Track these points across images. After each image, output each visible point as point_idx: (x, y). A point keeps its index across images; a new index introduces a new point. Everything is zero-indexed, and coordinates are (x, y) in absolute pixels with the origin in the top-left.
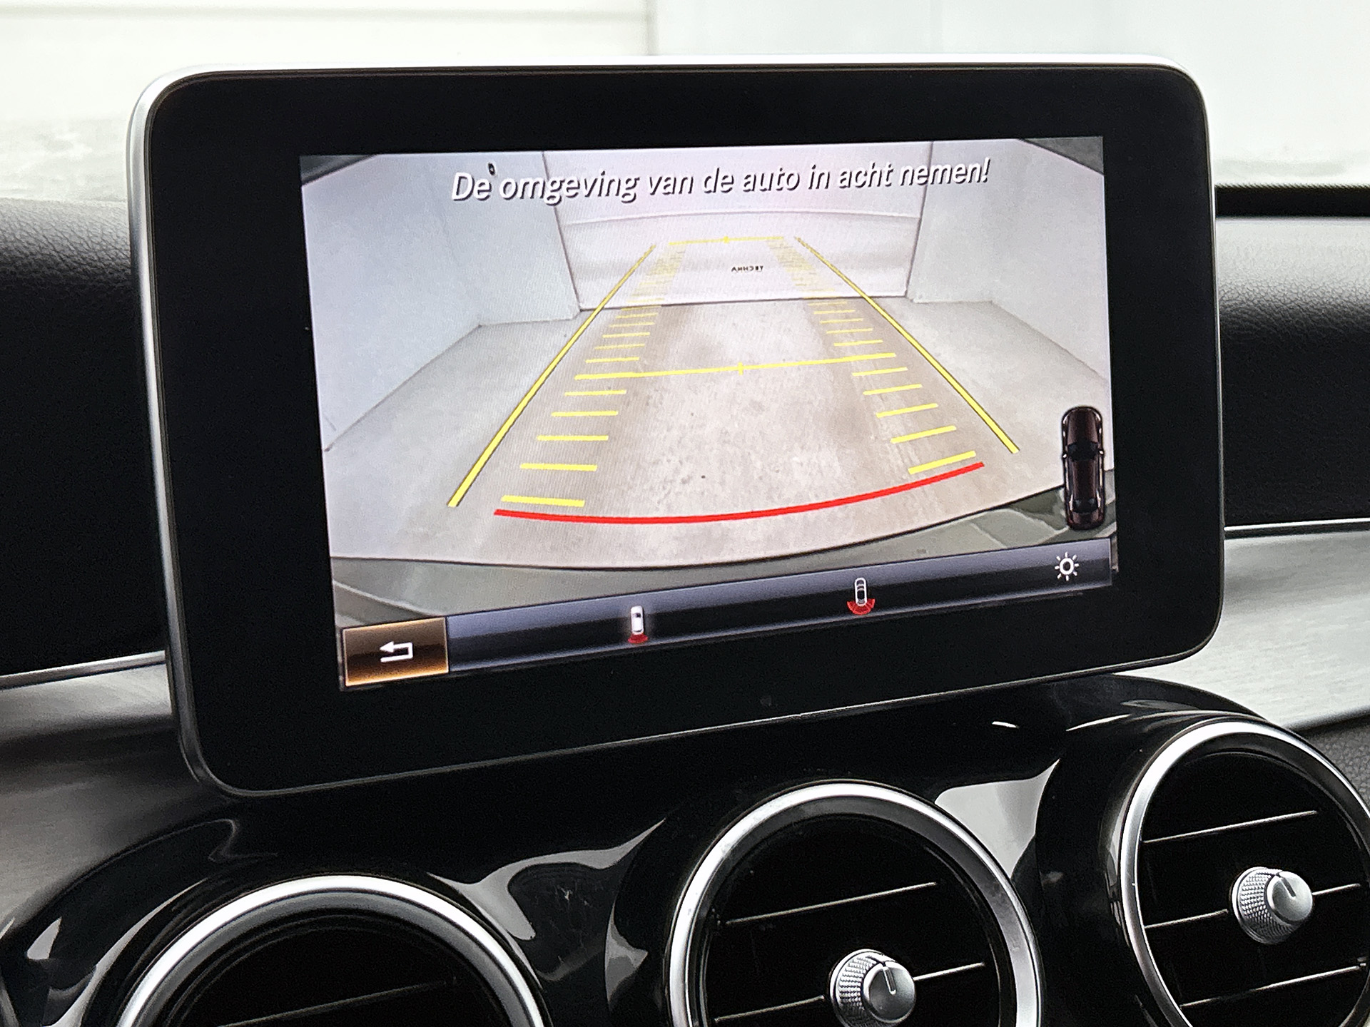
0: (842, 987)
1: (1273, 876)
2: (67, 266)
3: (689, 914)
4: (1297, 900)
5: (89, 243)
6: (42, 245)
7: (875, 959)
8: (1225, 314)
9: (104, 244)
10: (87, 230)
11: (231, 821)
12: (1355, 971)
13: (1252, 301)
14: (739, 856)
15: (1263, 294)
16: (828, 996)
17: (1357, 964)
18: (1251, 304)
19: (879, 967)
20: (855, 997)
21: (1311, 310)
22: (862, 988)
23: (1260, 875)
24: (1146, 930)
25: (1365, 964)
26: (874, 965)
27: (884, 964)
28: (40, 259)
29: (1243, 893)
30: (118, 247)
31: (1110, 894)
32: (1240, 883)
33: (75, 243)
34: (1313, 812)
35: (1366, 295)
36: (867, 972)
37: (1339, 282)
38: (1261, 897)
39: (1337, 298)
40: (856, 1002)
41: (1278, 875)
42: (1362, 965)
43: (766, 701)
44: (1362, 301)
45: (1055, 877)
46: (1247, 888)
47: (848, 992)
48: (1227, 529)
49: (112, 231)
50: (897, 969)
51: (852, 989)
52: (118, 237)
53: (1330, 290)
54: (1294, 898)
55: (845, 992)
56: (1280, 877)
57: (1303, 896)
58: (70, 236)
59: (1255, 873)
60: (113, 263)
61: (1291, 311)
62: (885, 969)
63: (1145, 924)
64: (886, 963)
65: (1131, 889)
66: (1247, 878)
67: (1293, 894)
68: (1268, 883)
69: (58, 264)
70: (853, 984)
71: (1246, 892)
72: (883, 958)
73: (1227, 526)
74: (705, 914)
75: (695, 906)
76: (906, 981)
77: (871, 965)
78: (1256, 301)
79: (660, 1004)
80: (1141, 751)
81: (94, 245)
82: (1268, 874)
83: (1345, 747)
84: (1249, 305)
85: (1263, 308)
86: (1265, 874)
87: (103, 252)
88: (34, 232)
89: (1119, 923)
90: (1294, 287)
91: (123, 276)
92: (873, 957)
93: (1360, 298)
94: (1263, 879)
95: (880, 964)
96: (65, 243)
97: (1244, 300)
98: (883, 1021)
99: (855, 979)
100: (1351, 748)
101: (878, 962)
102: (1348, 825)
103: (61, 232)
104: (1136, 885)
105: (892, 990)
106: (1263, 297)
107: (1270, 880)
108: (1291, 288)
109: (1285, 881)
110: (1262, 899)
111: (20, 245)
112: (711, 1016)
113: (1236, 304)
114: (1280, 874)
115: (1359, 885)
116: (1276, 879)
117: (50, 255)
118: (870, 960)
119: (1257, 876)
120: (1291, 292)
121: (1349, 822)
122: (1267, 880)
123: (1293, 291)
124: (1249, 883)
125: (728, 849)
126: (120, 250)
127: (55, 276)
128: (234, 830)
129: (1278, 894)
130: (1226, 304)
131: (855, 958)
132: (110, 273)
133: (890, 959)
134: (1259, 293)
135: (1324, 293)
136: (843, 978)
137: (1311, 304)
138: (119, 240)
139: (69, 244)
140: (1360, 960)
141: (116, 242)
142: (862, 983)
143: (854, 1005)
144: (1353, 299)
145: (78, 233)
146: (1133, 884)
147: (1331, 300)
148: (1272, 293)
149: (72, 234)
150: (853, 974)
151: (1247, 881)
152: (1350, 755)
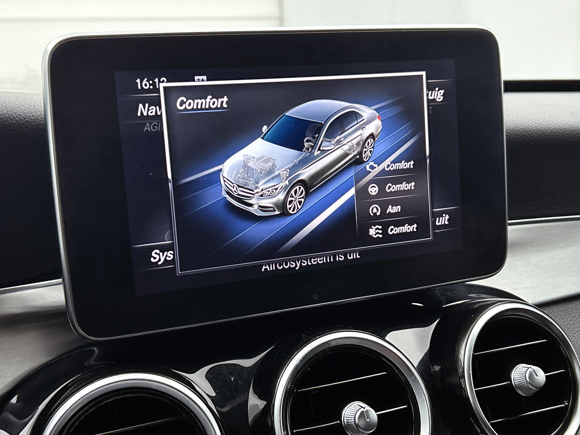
0: (347, 417)
1: (529, 368)
2: (20, 119)
3: (282, 388)
4: (539, 378)
5: (29, 109)
6: (8, 110)
7: (360, 406)
8: (508, 133)
10: (28, 104)
11: (94, 348)
12: (562, 407)
14: (303, 363)
15: (524, 124)
16: (341, 421)
18: (519, 128)
19: (362, 409)
20: (352, 422)
21: (544, 130)
22: (355, 418)
23: (523, 368)
24: (475, 391)
26: (360, 409)
27: (364, 408)
28: (7, 116)
29: (516, 375)
31: (460, 376)
32: (515, 370)
33: (22, 109)
34: (546, 340)
35: (566, 124)
36: (357, 411)
37: (555, 119)
38: (524, 377)
39: (554, 126)
40: (353, 424)
42: (566, 404)
43: (315, 297)
44: (565, 126)
45: (437, 368)
46: (518, 373)
48: (509, 222)
50: (370, 410)
51: (351, 419)
53: (551, 122)
54: (537, 377)
55: (348, 420)
56: (531, 368)
57: (541, 376)
58: (21, 106)
59: (521, 366)
61: (535, 131)
62: (364, 410)
63: (475, 389)
64: (365, 408)
65: (469, 374)
66: (518, 369)
67: (537, 376)
68: (527, 371)
69: (15, 118)
70: (351, 416)
71: (518, 375)
72: (364, 405)
73: (508, 220)
74: (289, 387)
75: (285, 384)
76: (374, 415)
78: (520, 127)
79: (270, 424)
80: (473, 316)
81: (31, 110)
82: (527, 367)
83: (558, 311)
84: (518, 129)
85: (523, 130)
86: (525, 367)
87: (35, 113)
88: (5, 105)
89: (464, 387)
90: (536, 121)
93: (564, 125)
94: (525, 369)
96: (18, 109)
97: (516, 127)
98: (364, 432)
99: (352, 414)
100: (561, 311)
101: (362, 407)
102: (561, 347)
103: (16, 105)
104: (471, 372)
105: (368, 419)
106: (523, 125)
107: (527, 370)
108: (535, 121)
109: (534, 370)
110: (524, 378)
112: (292, 430)
113: (512, 128)
115: (565, 370)
116: (530, 369)
117: (12, 115)
118: (358, 406)
120: (535, 123)
121: (562, 346)
122: (526, 370)
123: (536, 123)
124: (518, 371)
125: (299, 360)
127: (14, 123)
129: (531, 376)
130: (508, 128)
131: (352, 405)
132: (38, 121)
133: (367, 406)
134: (522, 124)
135: (549, 124)
136: (347, 414)
137: (544, 128)
139: (20, 110)
140: (565, 402)
142: (355, 416)
143: (352, 425)
144: (561, 126)
145: (24, 105)
147: (552, 126)
148: (527, 124)
149: (21, 105)
150: (351, 412)
151: (518, 370)
152: (561, 314)
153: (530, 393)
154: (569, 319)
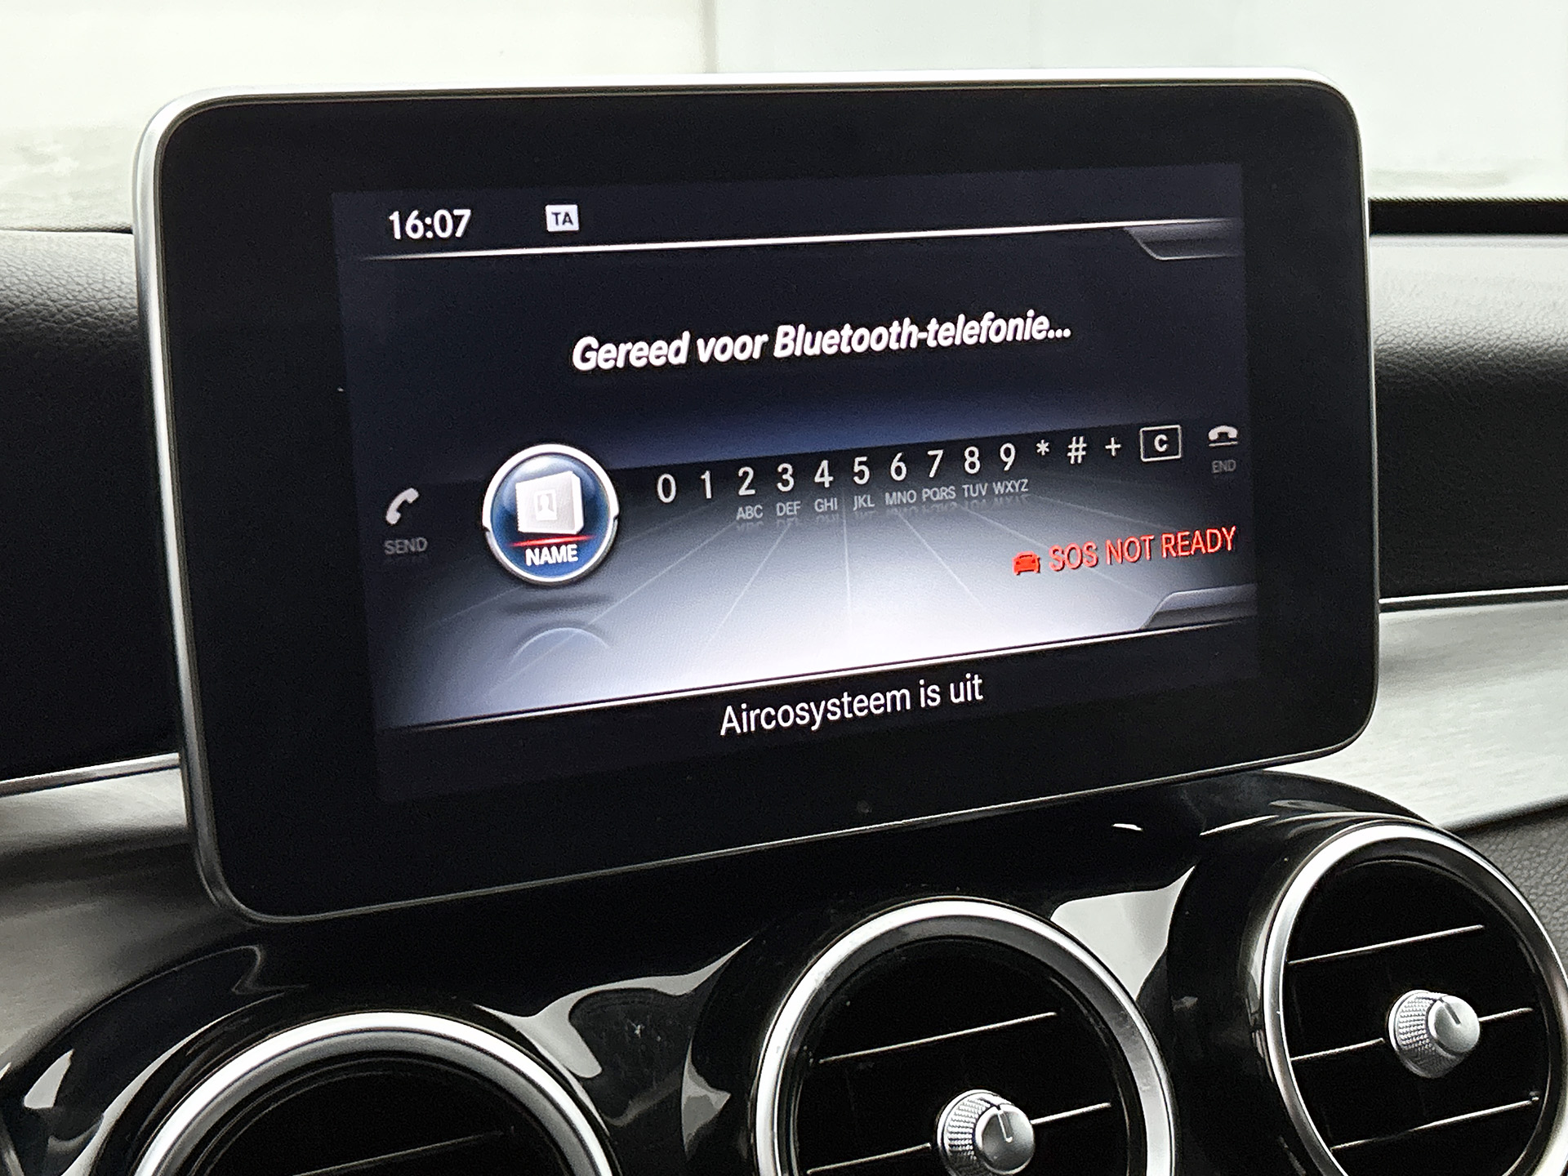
0: (951, 1133)
1: (1435, 1001)
2: (66, 317)
3: (777, 1052)
4: (1462, 1029)
5: (89, 290)
6: (35, 293)
7: (988, 1102)
9: (106, 291)
10: (86, 275)
11: (256, 948)
12: (1526, 1106)
13: (1410, 344)
14: (834, 986)
15: (1422, 336)
16: (935, 1144)
17: (1530, 1098)
18: (1408, 348)
19: (994, 1111)
20: (966, 1145)
21: (1477, 353)
22: (973, 1134)
23: (1421, 1000)
24: (1293, 1062)
25: (1537, 1098)
26: (987, 1109)
27: (998, 1108)
29: (1402, 1020)
30: (122, 294)
31: (1252, 1024)
32: (1398, 1009)
33: (73, 290)
34: (1481, 927)
35: (1537, 336)
36: (980, 1116)
37: (1507, 321)
38: (1422, 1025)
39: (1505, 341)
40: (967, 1151)
41: (1441, 1000)
42: (1534, 1099)
43: (864, 809)
44: (1533, 342)
45: (1189, 1002)
46: (1406, 1014)
47: (958, 1139)
48: (1382, 601)
49: (114, 276)
50: (1013, 1113)
51: (963, 1136)
52: (122, 283)
53: (1496, 331)
54: (1458, 1026)
55: (955, 1140)
56: (1443, 1002)
57: (1468, 1023)
58: (68, 282)
59: (1415, 996)
60: (117, 314)
61: (1453, 355)
62: (999, 1113)
63: (1291, 1057)
64: (1001, 1106)
65: (1276, 1018)
66: (1405, 1004)
67: (1458, 1021)
68: (1430, 1009)
70: (964, 1130)
71: (1405, 1019)
72: (997, 1100)
73: (1381, 598)
74: (795, 1050)
75: (784, 1044)
76: (1023, 1127)
77: (984, 1109)
78: (1413, 344)
79: (745, 1154)
80: (1286, 859)
81: (95, 293)
82: (1430, 999)
83: (1513, 848)
84: (1406, 349)
85: (1422, 352)
86: (1426, 999)
87: (106, 302)
88: (26, 278)
89: (1262, 1054)
90: (1457, 327)
91: (128, 329)
92: (987, 1099)
93: (1532, 339)
94: (1424, 1005)
95: (994, 1108)
96: (62, 289)
97: (1401, 344)
99: (966, 1125)
100: (1519, 848)
101: (992, 1105)
102: (1521, 945)
103: (56, 278)
104: (1281, 1013)
105: (1008, 1137)
106: (1422, 340)
107: (1432, 1005)
108: (1453, 328)
109: (1449, 1007)
110: (1423, 1027)
111: (10, 293)
112: (802, 1168)
113: (1391, 348)
114: (1443, 999)
115: (1530, 1009)
116: (1438, 1005)
118: (982, 1103)
119: (1417, 1000)
120: (1454, 334)
121: (1523, 941)
122: (1428, 1005)
123: (1456, 332)
124: (1407, 1009)
125: (822, 978)
126: (124, 298)
127: (51, 329)
128: (259, 958)
129: (1441, 1022)
130: (1380, 348)
131: (966, 1100)
133: (1005, 1101)
134: (1417, 335)
135: (1490, 335)
136: (952, 1123)
137: (1475, 347)
138: (123, 286)
139: (66, 293)
140: (1532, 1093)
141: (120, 290)
142: (974, 1130)
143: (965, 1154)
144: (1523, 340)
145: (77, 279)
146: (1278, 1012)
147: (1499, 342)
148: (1432, 335)
149: (70, 280)
150: (964, 1119)
151: (1405, 1007)
152: (1519, 857)
153: (1438, 1071)
154: (1542, 870)
